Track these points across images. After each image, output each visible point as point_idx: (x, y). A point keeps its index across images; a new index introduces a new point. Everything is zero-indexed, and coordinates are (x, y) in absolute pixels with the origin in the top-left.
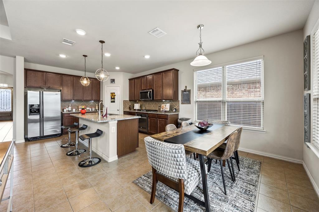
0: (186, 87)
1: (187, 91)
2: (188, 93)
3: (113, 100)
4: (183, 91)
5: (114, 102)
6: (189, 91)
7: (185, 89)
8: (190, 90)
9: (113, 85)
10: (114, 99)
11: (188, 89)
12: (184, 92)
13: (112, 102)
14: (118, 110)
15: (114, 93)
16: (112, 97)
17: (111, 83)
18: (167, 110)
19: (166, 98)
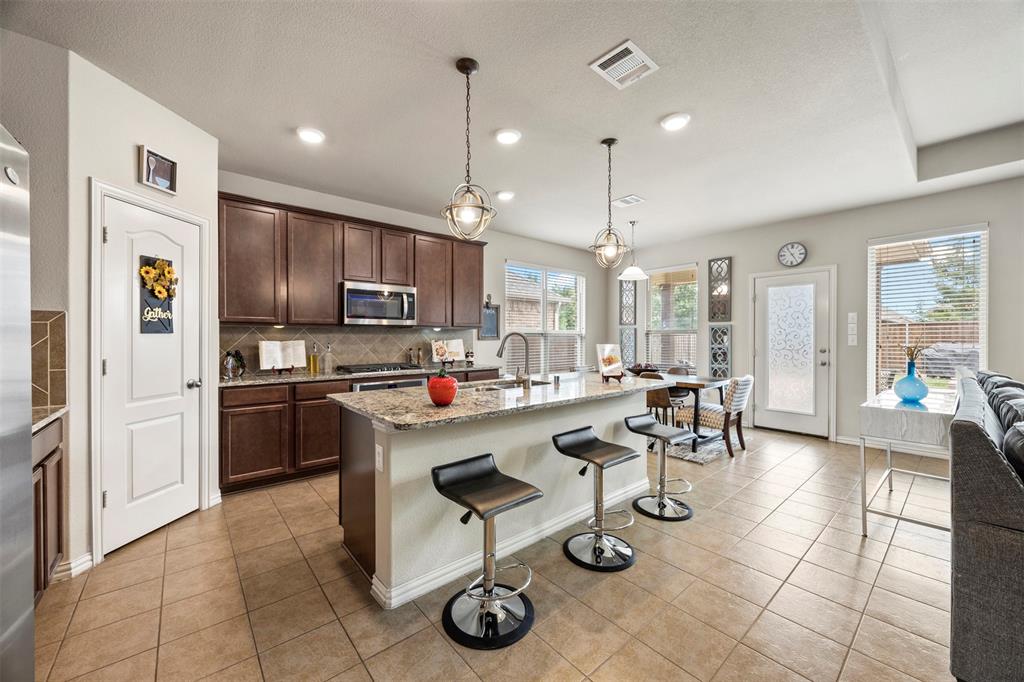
1: (494, 308)
3: (158, 313)
7: (487, 303)
8: (499, 306)
10: (168, 304)
11: (494, 302)
12: (485, 310)
14: (190, 386)
15: (170, 264)
16: (158, 288)
17: (148, 184)
18: (456, 359)
19: (461, 323)
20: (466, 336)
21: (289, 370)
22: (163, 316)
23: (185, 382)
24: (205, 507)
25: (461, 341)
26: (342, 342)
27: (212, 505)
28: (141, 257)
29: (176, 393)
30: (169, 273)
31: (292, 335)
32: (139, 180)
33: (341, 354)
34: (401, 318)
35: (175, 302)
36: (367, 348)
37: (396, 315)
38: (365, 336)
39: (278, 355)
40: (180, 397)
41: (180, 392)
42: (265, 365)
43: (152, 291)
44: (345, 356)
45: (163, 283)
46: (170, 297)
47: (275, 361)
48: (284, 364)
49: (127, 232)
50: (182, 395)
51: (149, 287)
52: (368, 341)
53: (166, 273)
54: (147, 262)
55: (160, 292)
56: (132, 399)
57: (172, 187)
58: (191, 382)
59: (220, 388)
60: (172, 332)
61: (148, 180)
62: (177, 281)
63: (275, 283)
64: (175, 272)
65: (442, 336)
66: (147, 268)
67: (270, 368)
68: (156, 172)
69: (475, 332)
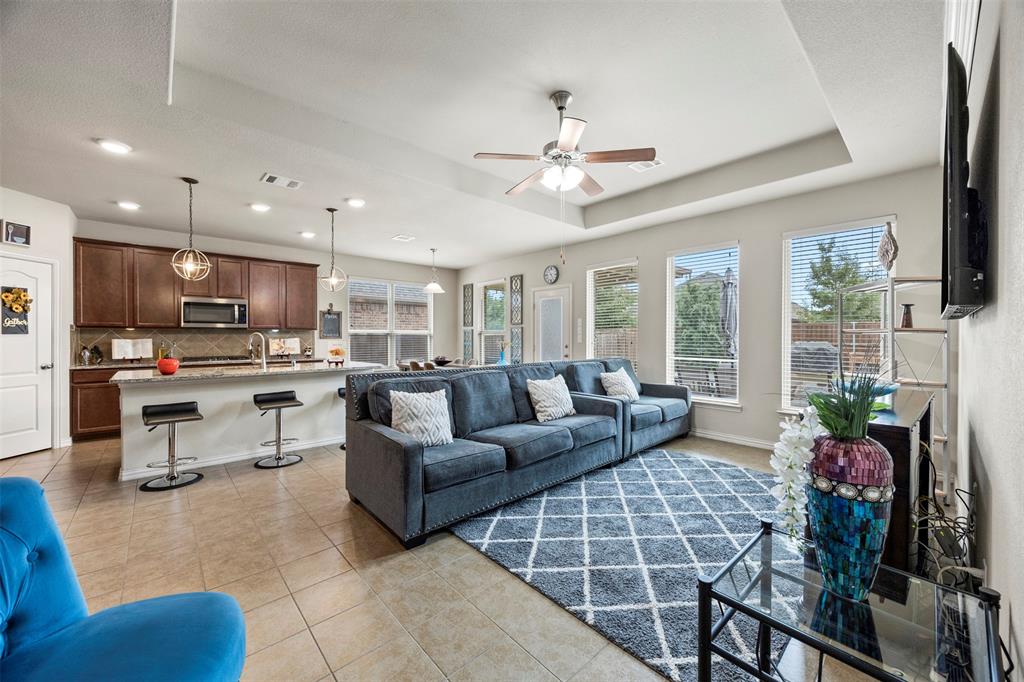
0: (331, 305)
1: (334, 314)
2: (335, 317)
3: (16, 321)
4: (323, 314)
5: (22, 330)
6: (339, 314)
7: (328, 309)
8: (341, 311)
9: (13, 250)
10: (24, 315)
11: (335, 309)
12: (326, 316)
13: (7, 330)
14: (43, 368)
15: (25, 290)
16: (14, 307)
17: (7, 242)
18: (292, 353)
19: (295, 326)
20: (306, 335)
21: (138, 360)
22: (20, 323)
23: (40, 365)
24: (56, 446)
25: (297, 340)
26: (188, 340)
27: (62, 446)
28: (3, 287)
29: (31, 372)
30: (25, 296)
32: (2, 241)
33: (189, 349)
34: (233, 323)
35: (29, 315)
36: (213, 345)
37: (229, 320)
38: (211, 336)
39: (130, 349)
40: (35, 375)
41: (34, 372)
42: (116, 355)
43: (11, 308)
44: (191, 350)
45: (20, 303)
46: (26, 311)
47: (126, 353)
48: (134, 355)
50: (37, 373)
51: (8, 305)
52: (213, 339)
53: (22, 296)
54: (7, 290)
55: (17, 309)
57: (28, 243)
58: (44, 365)
59: (70, 370)
60: (27, 333)
61: (7, 240)
62: (31, 301)
63: (123, 299)
64: (30, 295)
65: (283, 336)
66: (7, 294)
67: (121, 358)
68: (14, 234)
69: (316, 333)
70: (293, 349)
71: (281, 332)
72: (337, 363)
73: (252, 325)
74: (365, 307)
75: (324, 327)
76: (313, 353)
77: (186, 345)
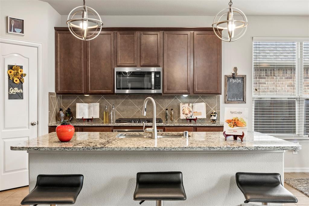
0: (236, 69)
1: (239, 78)
2: (240, 81)
3: (16, 90)
4: (228, 78)
5: (20, 96)
6: (243, 78)
7: (233, 74)
8: (245, 76)
9: (14, 38)
10: (20, 86)
11: (240, 73)
12: (231, 80)
13: (11, 97)
14: (32, 124)
15: (21, 67)
16: (15, 79)
17: (10, 32)
18: (199, 117)
19: (201, 91)
20: (211, 100)
21: (91, 119)
22: (19, 91)
23: (30, 122)
25: (204, 104)
26: (123, 104)
28: (8, 65)
29: (25, 127)
30: (21, 71)
31: (96, 100)
32: (7, 32)
33: (123, 111)
35: (24, 85)
37: (146, 87)
39: (86, 111)
40: (27, 129)
41: (27, 127)
42: (78, 116)
43: (13, 80)
44: (125, 113)
45: (18, 77)
46: (21, 83)
47: (84, 114)
48: (89, 116)
49: (2, 55)
50: (29, 128)
51: (11, 79)
53: (19, 71)
54: (11, 67)
55: (16, 81)
56: (5, 128)
57: (22, 32)
58: (32, 122)
59: (49, 126)
60: (23, 98)
61: (11, 31)
62: (25, 75)
63: (81, 72)
64: (24, 71)
65: (193, 100)
66: (11, 70)
67: (81, 118)
68: (15, 27)
69: (222, 97)
70: (200, 114)
71: (190, 97)
72: (235, 137)
73: (166, 90)
74: (269, 72)
75: (229, 91)
76: (218, 118)
77: (122, 108)
